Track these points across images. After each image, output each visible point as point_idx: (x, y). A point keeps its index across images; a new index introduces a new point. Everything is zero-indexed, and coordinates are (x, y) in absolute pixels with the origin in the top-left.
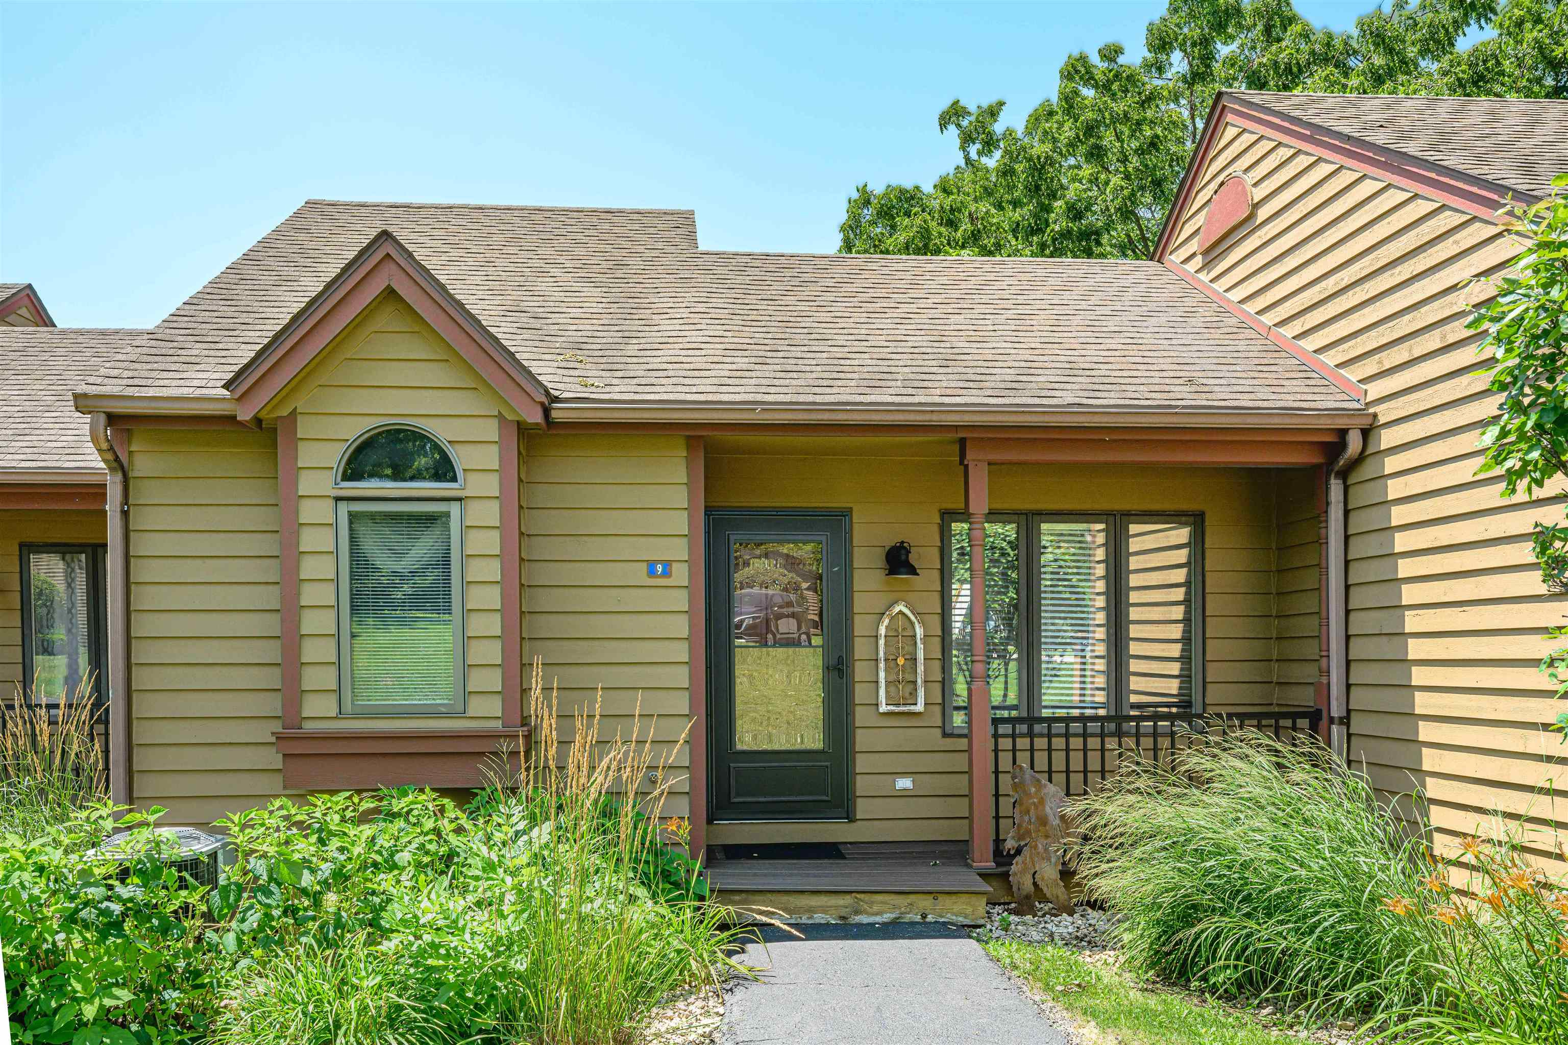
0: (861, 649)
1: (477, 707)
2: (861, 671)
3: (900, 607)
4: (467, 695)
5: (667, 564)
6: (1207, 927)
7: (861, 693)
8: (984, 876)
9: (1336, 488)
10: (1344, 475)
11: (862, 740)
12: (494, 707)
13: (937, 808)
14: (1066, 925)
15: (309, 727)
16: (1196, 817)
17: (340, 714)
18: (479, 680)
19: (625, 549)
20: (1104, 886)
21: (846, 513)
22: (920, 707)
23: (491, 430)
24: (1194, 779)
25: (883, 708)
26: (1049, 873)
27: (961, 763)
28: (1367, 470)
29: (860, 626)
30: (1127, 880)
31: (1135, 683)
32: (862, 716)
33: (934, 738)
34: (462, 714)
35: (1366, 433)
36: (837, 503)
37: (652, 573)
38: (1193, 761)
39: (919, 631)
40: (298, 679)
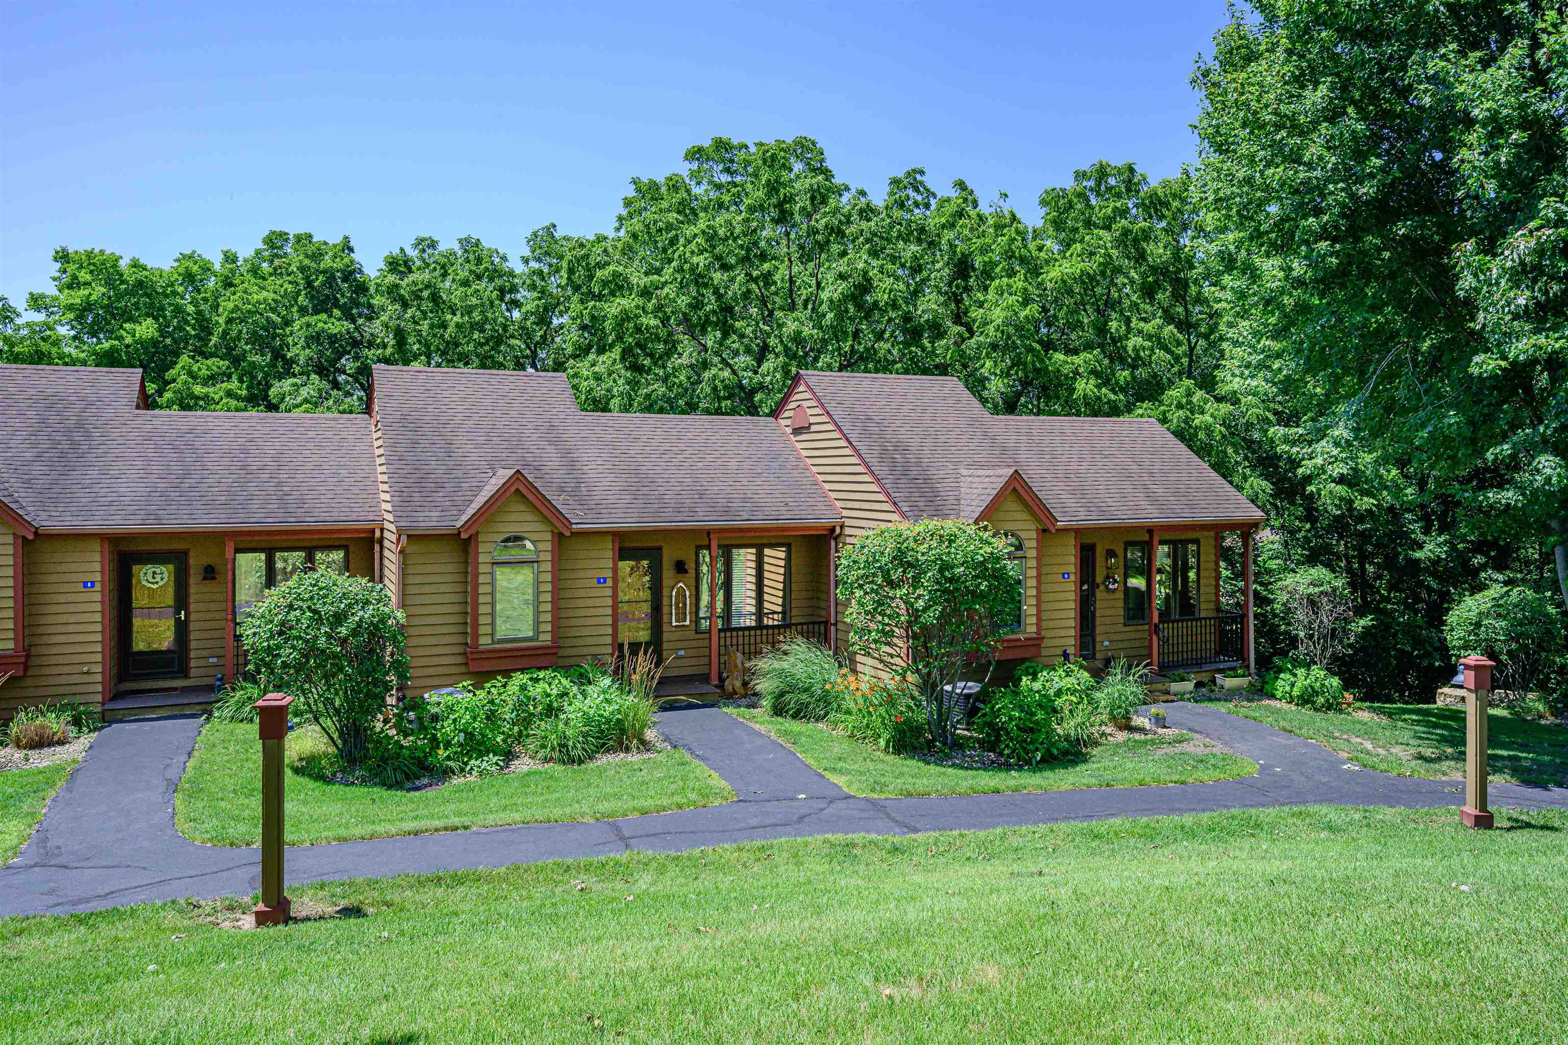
0: (665, 601)
1: (542, 637)
2: (665, 610)
3: (681, 584)
4: (539, 633)
5: (605, 579)
6: (788, 697)
7: (665, 619)
8: (716, 686)
9: (833, 543)
10: (836, 539)
11: (666, 637)
12: (548, 637)
13: (694, 662)
14: (744, 701)
15: (481, 648)
16: (785, 665)
17: (493, 642)
18: (543, 627)
19: (590, 574)
20: (758, 688)
21: (660, 549)
22: (688, 623)
23: (549, 536)
24: (785, 653)
25: (674, 624)
26: (738, 684)
27: (706, 643)
28: (842, 539)
29: (666, 592)
30: (766, 685)
31: (766, 605)
32: (666, 628)
33: (691, 634)
34: (537, 640)
35: (842, 527)
36: (657, 544)
37: (599, 582)
38: (785, 647)
39: (688, 593)
40: (477, 630)
